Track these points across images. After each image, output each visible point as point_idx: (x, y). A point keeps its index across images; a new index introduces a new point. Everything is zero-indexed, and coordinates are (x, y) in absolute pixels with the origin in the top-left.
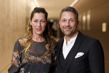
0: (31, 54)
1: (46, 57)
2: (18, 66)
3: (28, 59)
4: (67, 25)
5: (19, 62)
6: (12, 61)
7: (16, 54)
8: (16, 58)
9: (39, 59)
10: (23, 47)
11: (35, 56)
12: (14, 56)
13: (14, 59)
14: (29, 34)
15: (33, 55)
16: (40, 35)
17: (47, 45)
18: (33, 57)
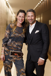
0: (16, 32)
1: (23, 34)
2: (8, 38)
3: (14, 35)
4: (30, 19)
5: (9, 36)
6: (5, 35)
7: (8, 32)
8: (8, 34)
9: (20, 35)
10: (12, 28)
11: (18, 34)
12: (7, 33)
13: (6, 34)
14: (15, 22)
15: (17, 33)
16: (21, 24)
17: (24, 29)
18: (17, 34)
